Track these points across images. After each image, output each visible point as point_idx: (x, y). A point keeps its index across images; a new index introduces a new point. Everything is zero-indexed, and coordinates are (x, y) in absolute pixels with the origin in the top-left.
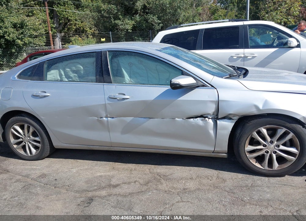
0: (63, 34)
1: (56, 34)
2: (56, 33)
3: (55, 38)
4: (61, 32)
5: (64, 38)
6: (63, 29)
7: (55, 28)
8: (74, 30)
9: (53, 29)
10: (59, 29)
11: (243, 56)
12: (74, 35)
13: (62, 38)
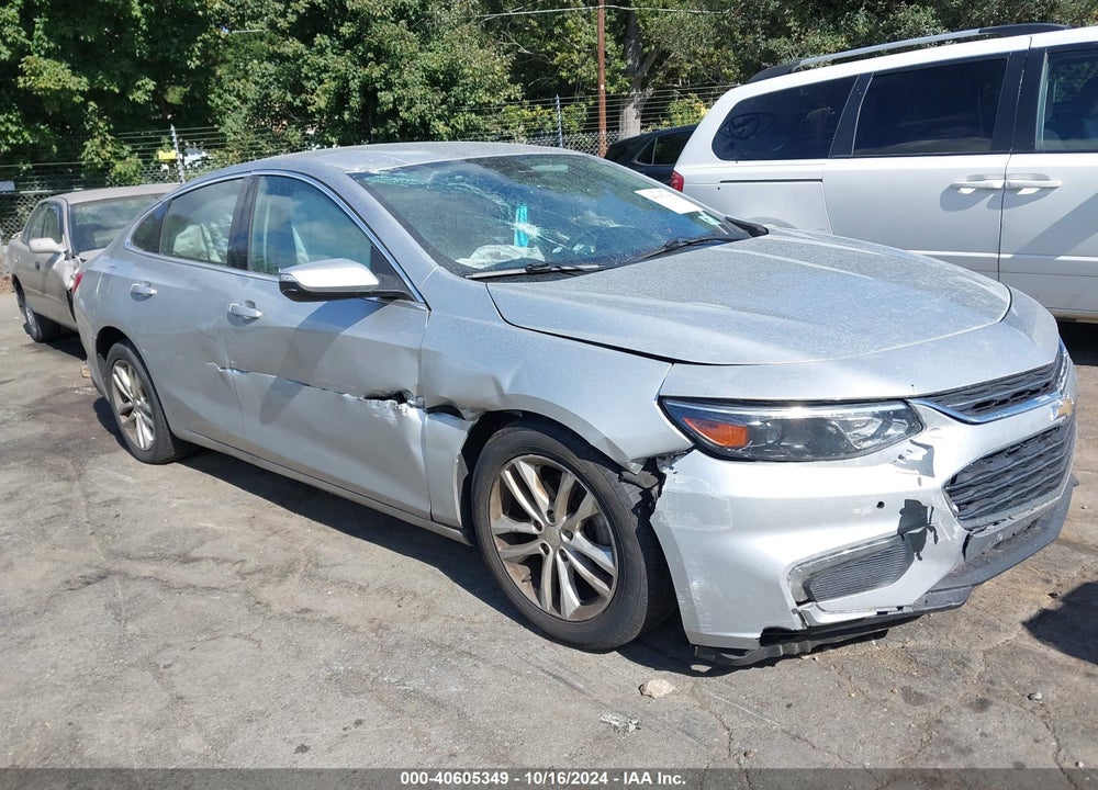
0: (650, 91)
1: (625, 93)
2: (627, 89)
3: (624, 108)
4: (644, 86)
5: (651, 105)
6: (653, 73)
7: (624, 73)
8: (685, 75)
9: (620, 77)
10: (639, 74)
11: (998, 184)
12: (684, 94)
13: (645, 106)
